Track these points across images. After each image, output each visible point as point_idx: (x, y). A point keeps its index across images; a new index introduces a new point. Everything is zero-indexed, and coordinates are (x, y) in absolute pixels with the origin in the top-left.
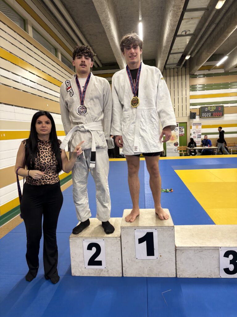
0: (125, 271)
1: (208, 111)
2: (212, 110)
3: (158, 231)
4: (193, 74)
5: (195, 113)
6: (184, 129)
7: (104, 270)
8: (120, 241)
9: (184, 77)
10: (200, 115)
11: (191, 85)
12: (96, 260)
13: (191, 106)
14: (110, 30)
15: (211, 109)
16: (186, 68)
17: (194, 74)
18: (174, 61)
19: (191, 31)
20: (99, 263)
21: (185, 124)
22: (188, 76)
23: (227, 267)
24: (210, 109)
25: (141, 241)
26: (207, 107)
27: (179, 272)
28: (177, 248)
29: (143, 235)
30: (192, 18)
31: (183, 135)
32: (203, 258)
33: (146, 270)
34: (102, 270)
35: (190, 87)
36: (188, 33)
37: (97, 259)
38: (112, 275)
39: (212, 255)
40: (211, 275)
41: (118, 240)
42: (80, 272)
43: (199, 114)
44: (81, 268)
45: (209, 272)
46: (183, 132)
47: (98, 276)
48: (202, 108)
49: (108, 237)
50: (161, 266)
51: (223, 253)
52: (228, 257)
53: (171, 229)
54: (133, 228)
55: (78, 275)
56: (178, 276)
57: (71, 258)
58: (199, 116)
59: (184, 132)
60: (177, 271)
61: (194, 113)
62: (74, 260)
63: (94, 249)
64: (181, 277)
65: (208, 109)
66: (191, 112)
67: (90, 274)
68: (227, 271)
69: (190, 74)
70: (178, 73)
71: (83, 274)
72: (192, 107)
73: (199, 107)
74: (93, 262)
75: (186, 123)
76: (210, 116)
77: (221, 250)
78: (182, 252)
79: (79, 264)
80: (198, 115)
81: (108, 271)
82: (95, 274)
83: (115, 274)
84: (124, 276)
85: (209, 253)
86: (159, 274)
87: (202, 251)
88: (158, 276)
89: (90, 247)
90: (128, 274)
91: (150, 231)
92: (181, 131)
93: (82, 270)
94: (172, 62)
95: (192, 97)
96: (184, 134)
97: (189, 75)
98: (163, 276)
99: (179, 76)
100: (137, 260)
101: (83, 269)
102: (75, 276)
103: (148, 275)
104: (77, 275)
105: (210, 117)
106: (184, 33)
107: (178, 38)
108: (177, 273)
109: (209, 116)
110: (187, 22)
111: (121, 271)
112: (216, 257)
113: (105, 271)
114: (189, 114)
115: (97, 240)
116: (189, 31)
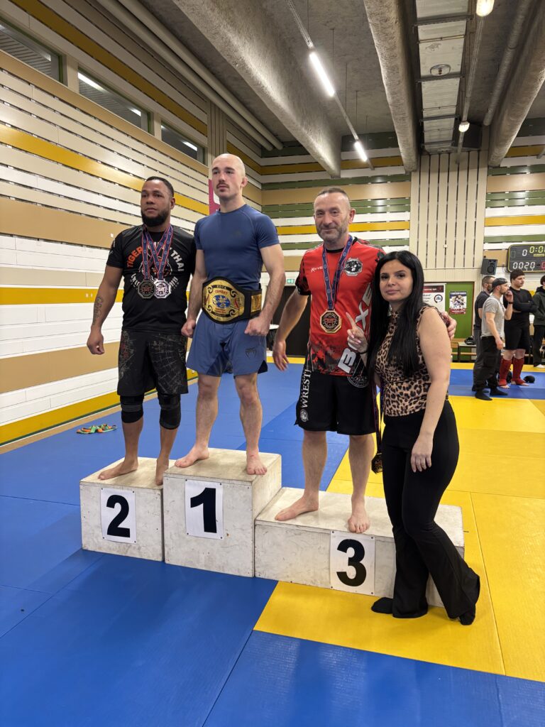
0: (168, 553)
1: (530, 258)
2: (538, 255)
3: (224, 487)
4: (497, 165)
5: (495, 261)
6: (465, 298)
7: (133, 545)
8: (159, 497)
9: (473, 173)
10: (507, 266)
11: (489, 192)
12: (120, 526)
13: (486, 244)
14: (247, 72)
15: (537, 253)
16: (479, 151)
17: (499, 167)
18: (440, 135)
19: (452, 67)
20: (126, 533)
21: (471, 286)
22: (483, 172)
23: (344, 571)
24: (535, 253)
25: (195, 502)
26: (527, 247)
27: (258, 567)
28: (257, 523)
29: (198, 491)
30: (441, 38)
31: (463, 313)
32: (302, 548)
33: (202, 557)
34: (131, 546)
35: (488, 196)
36: (445, 72)
37: (122, 525)
38: (145, 557)
39: (317, 544)
40: (315, 580)
41: (156, 495)
42: (96, 544)
43: (504, 263)
44: (96, 537)
45: (312, 575)
46: (463, 304)
47: (124, 555)
48: (512, 248)
49: (142, 488)
50: (228, 552)
51: (336, 542)
52: (345, 551)
53: (246, 487)
54: (184, 477)
55: (92, 550)
56: (257, 575)
57: (82, 518)
58: (505, 268)
59: (465, 306)
60: (256, 565)
61: (490, 260)
62: (86, 522)
63: (118, 507)
64: (262, 576)
65: (528, 252)
66: (485, 257)
67: (110, 549)
68: (343, 576)
69: (488, 167)
70: (459, 164)
71: (100, 548)
72: (488, 246)
73: (507, 245)
74: (116, 529)
75: (474, 282)
76: (534, 269)
77: (335, 537)
78: (266, 530)
79: (93, 530)
80: (503, 266)
81: (139, 549)
82: (118, 552)
83: (151, 555)
84: (167, 562)
85: (313, 539)
86: (223, 567)
87: (300, 534)
88: (221, 571)
89: (112, 502)
90: (172, 560)
91: (210, 485)
92: (459, 302)
93: (98, 542)
94: (436, 137)
95: (490, 222)
96: (466, 310)
97: (486, 169)
98: (230, 573)
99: (462, 170)
100: (187, 537)
101: (100, 540)
102: (87, 551)
103: (205, 566)
104: (90, 549)
105: (532, 271)
106: (435, 72)
107: (426, 82)
108: (256, 569)
109: (529, 269)
110: (432, 47)
111: (160, 552)
112: (324, 548)
113: (134, 548)
114: (479, 263)
115: (124, 491)
116: (448, 66)
